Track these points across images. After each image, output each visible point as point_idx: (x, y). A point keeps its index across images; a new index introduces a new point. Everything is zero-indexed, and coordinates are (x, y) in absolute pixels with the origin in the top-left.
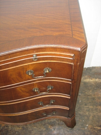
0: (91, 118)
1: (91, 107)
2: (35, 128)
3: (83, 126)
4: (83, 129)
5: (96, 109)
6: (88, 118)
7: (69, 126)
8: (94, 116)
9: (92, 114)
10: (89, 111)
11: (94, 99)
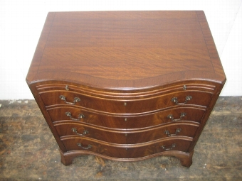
0: (209, 156)
1: (208, 144)
2: (144, 167)
3: (201, 165)
4: (201, 168)
5: (215, 147)
6: (206, 157)
7: (184, 166)
8: (212, 155)
9: (210, 152)
10: (206, 148)
11: (211, 135)
